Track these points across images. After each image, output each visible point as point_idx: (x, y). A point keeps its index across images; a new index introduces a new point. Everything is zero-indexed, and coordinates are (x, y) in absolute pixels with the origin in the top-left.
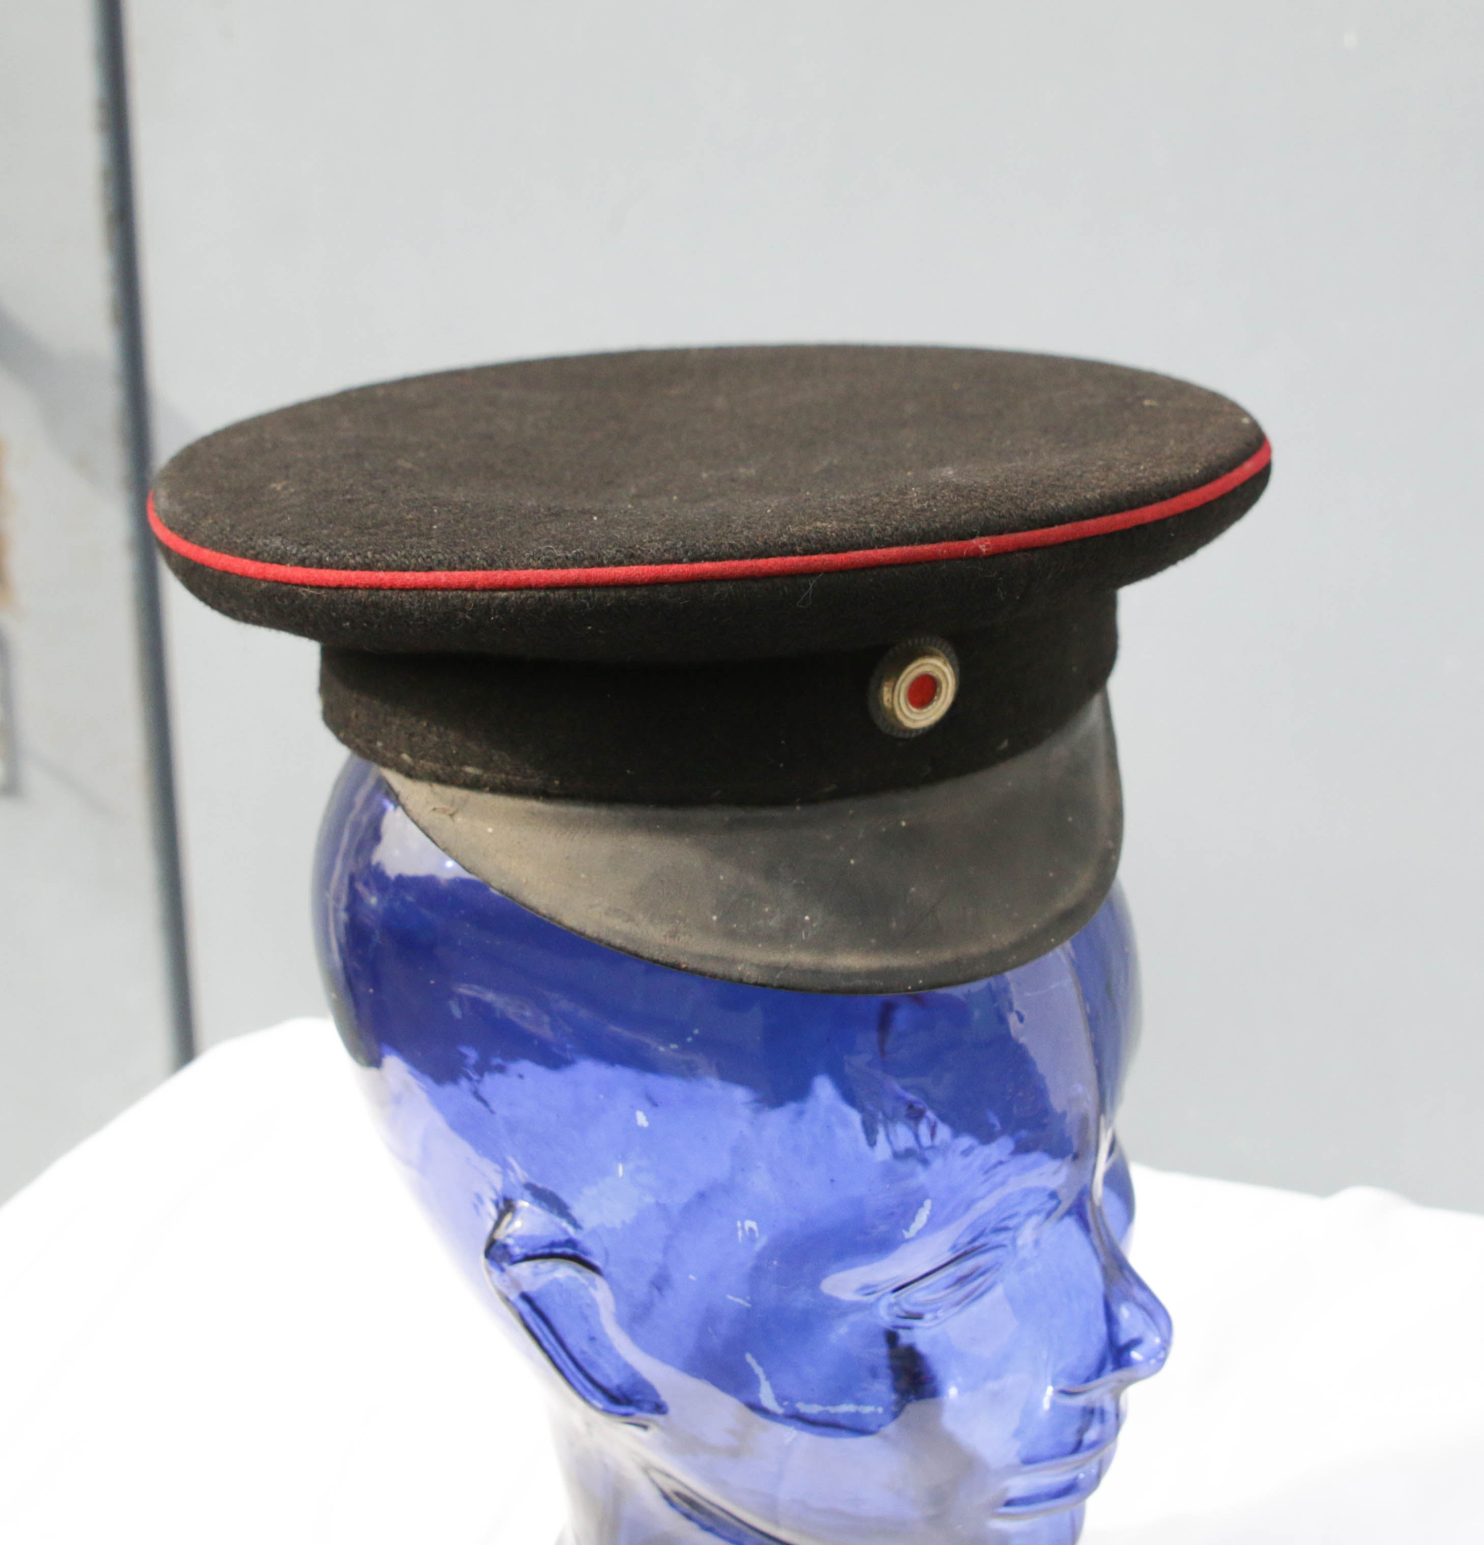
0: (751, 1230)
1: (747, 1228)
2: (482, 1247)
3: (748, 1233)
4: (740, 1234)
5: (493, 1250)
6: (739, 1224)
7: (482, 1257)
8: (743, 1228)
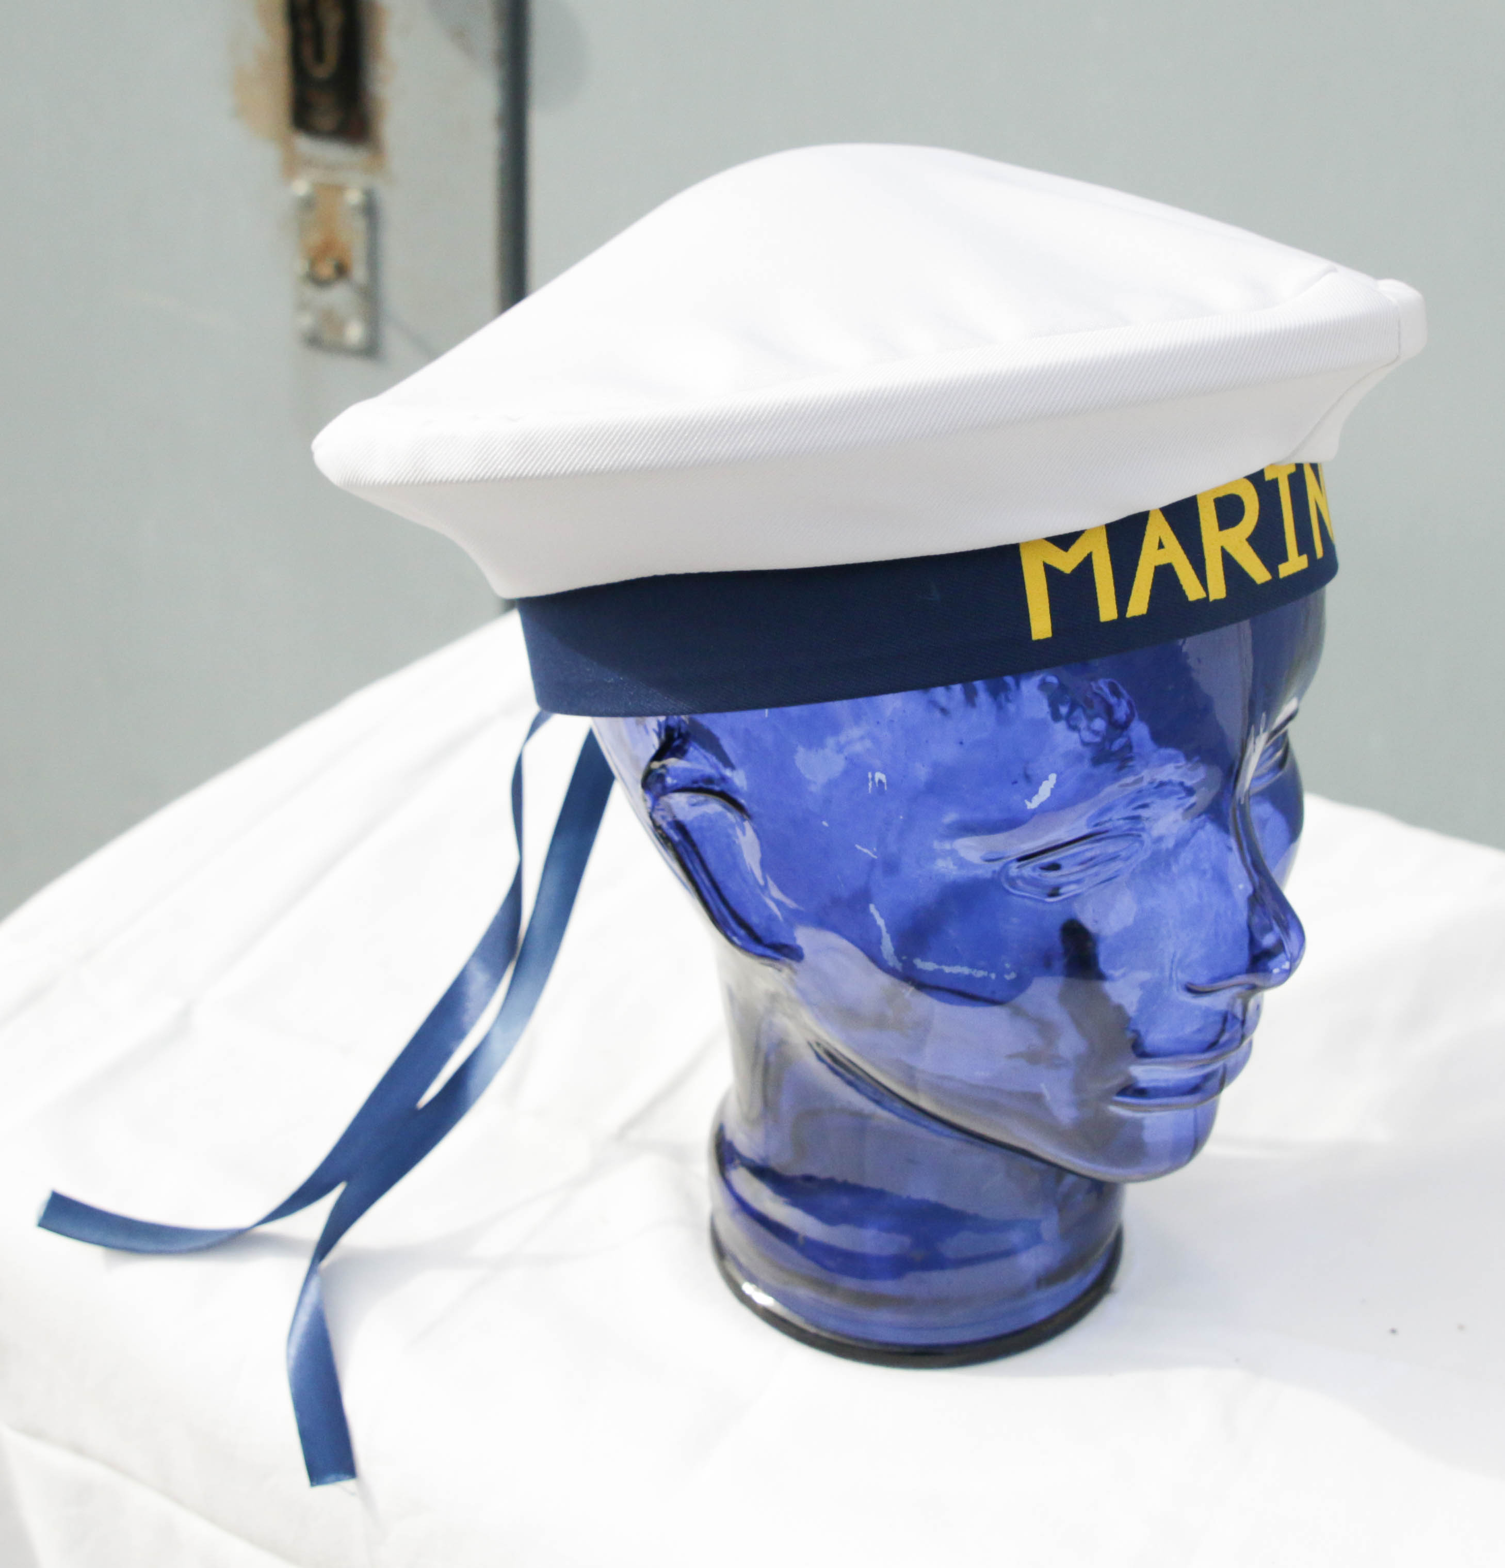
0: (880, 781)
1: (877, 780)
2: (640, 777)
3: (877, 785)
4: (870, 784)
5: (650, 779)
6: (870, 776)
7: (639, 786)
8: (873, 779)
